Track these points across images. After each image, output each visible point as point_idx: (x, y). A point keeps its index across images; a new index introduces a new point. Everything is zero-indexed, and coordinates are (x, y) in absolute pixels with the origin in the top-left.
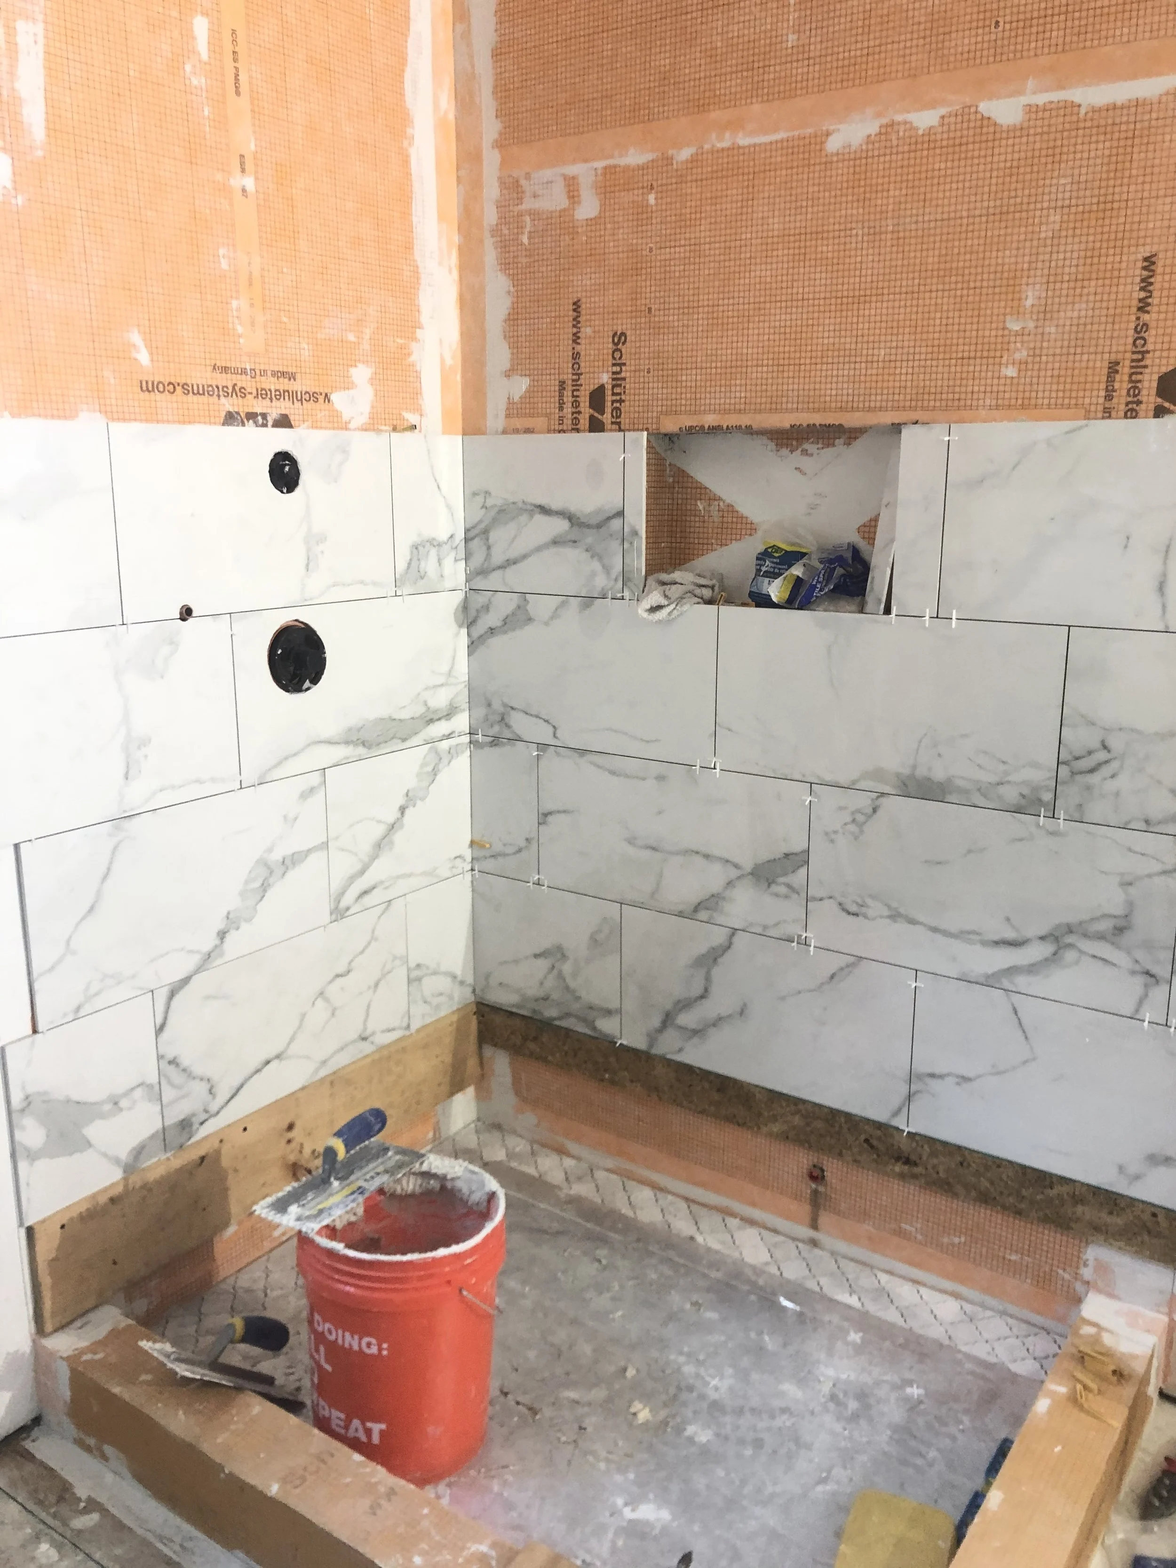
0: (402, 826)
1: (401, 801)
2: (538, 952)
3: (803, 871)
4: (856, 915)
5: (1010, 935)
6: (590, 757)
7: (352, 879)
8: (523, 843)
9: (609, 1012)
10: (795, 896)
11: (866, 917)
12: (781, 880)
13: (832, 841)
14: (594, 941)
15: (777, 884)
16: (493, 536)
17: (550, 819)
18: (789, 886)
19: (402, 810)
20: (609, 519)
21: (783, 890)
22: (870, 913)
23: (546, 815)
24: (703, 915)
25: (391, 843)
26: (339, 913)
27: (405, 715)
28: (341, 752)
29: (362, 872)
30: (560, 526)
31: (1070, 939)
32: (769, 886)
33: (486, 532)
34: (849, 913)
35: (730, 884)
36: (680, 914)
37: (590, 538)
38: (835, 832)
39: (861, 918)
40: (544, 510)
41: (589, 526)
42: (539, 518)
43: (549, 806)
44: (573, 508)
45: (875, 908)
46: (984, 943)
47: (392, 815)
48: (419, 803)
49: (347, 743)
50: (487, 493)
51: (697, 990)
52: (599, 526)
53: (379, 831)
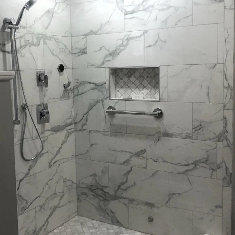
0: (62, 148)
1: (61, 143)
2: (91, 175)
3: (145, 153)
4: (156, 162)
5: (186, 163)
6: (100, 132)
7: (53, 159)
8: (87, 151)
9: (106, 187)
10: (144, 159)
11: (158, 162)
12: (142, 155)
13: (151, 147)
14: (103, 172)
15: (140, 156)
16: (79, 88)
17: (92, 146)
18: (143, 157)
19: (62, 145)
20: (103, 84)
21: (142, 158)
22: (159, 161)
23: (91, 145)
24: (125, 164)
25: (60, 152)
26: (50, 166)
27: (62, 125)
28: (50, 132)
29: (54, 158)
30: (93, 86)
31: (197, 163)
32: (138, 157)
33: (77, 87)
34: (155, 161)
35: (131, 157)
36: (121, 164)
37: (99, 88)
38: (151, 145)
39: (157, 162)
40: (90, 83)
41: (99, 86)
42: (89, 84)
43: (92, 143)
44: (96, 82)
45: (160, 160)
46: (181, 165)
47: (60, 146)
48: (65, 144)
49: (52, 131)
50: (78, 79)
51: (125, 181)
52: (101, 85)
53: (57, 149)
